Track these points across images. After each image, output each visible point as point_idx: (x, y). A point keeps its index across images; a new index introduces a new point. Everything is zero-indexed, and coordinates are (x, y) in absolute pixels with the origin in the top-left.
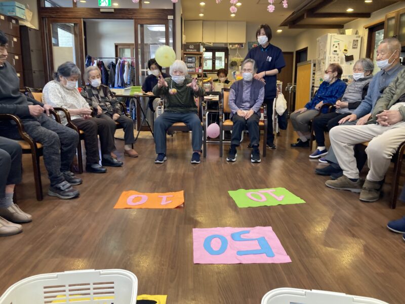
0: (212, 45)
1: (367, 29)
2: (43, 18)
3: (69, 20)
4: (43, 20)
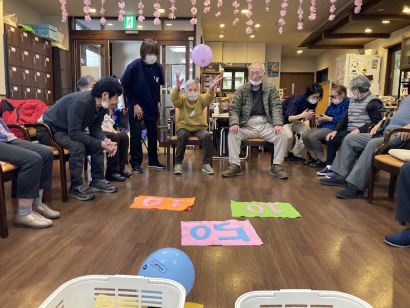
0: (231, 65)
1: (387, 49)
2: (73, 40)
3: (97, 41)
4: (73, 42)
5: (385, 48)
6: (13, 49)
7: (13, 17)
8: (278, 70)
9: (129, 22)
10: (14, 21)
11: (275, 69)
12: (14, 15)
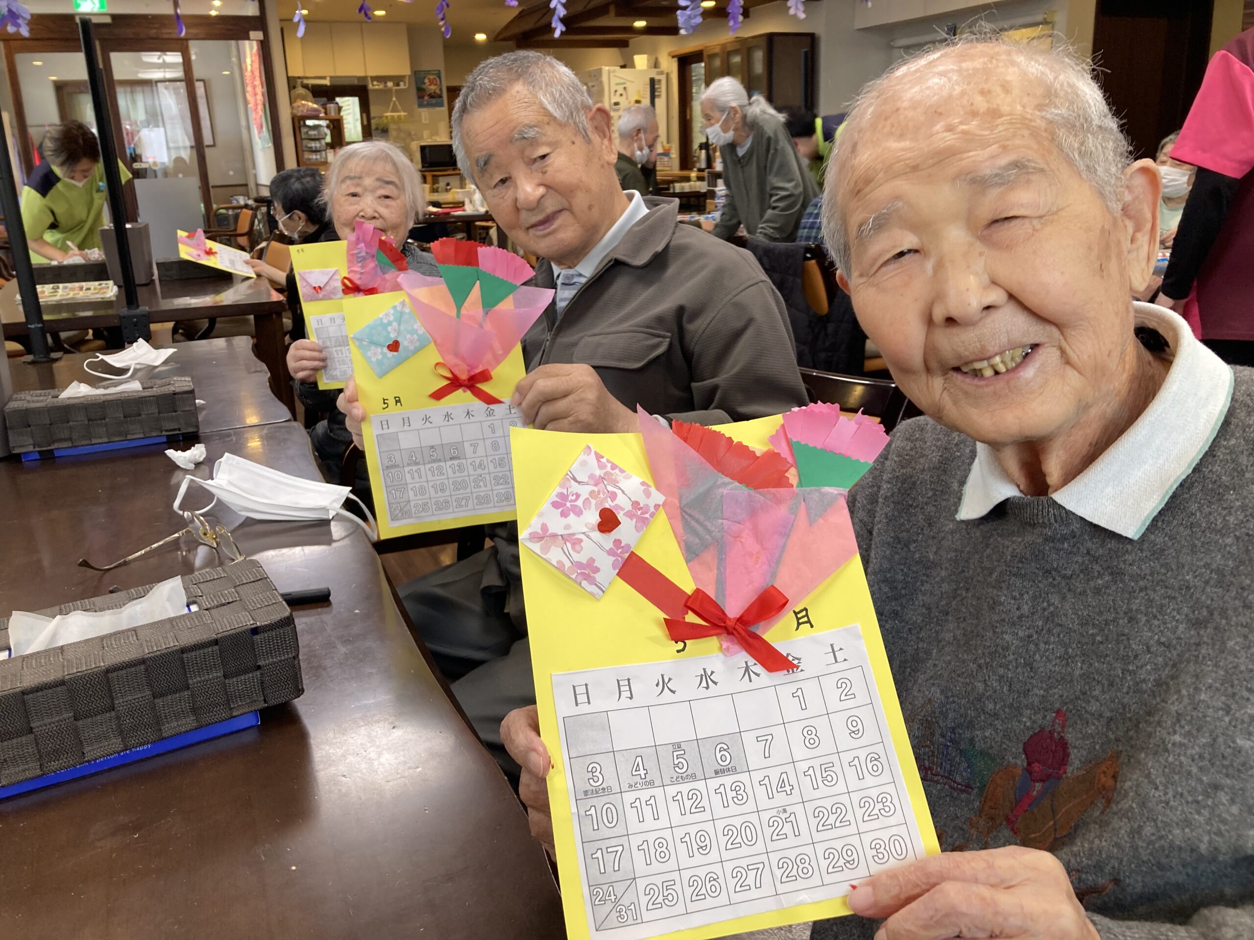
1: (676, 59)
5: (673, 57)
8: (441, 90)
11: (433, 87)
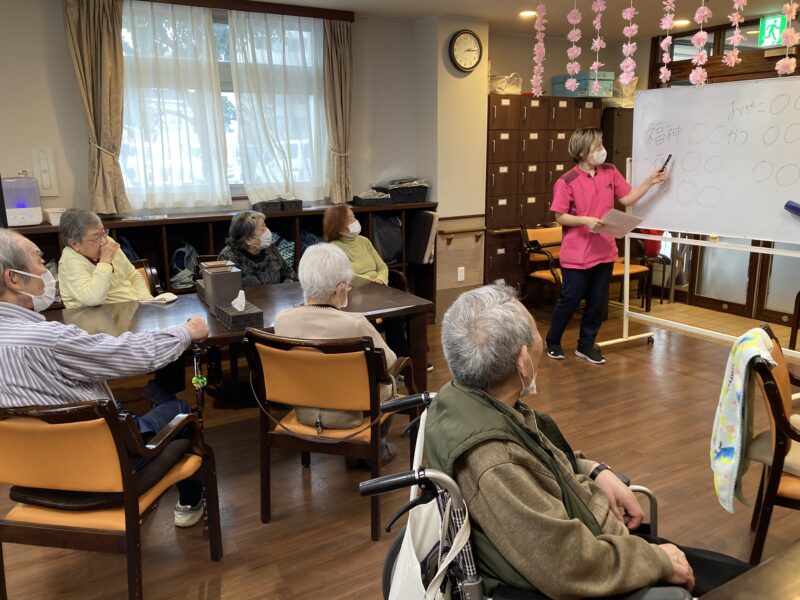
6: (505, 136)
7: (511, 79)
9: (771, 31)
10: (517, 84)
12: (512, 75)
